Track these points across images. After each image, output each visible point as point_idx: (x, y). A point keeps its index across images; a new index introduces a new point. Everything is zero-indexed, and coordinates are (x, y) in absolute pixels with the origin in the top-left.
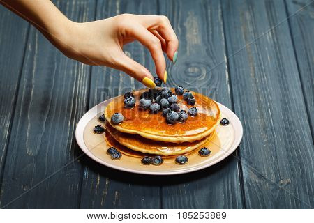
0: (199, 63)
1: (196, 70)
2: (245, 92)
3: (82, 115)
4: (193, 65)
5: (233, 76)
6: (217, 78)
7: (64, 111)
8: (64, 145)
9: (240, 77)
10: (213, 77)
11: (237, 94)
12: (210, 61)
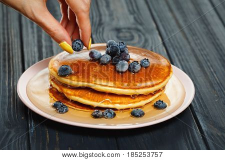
0: (129, 29)
1: (128, 35)
2: (181, 53)
4: (123, 30)
5: (166, 40)
6: (150, 41)
9: (174, 40)
10: (146, 41)
11: (174, 55)
12: (140, 27)
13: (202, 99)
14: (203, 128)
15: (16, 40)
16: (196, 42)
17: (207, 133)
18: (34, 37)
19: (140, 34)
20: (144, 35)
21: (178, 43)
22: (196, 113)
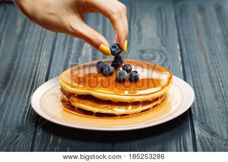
1: (151, 55)
2: (196, 70)
3: (42, 84)
4: (148, 51)
5: (185, 60)
6: (170, 61)
7: (24, 86)
8: (21, 112)
9: (192, 59)
10: (166, 60)
11: (189, 72)
12: (164, 49)
13: (203, 108)
14: (196, 133)
15: (45, 61)
16: (214, 61)
17: (199, 137)
18: (63, 58)
19: (163, 54)
20: (166, 55)
21: (196, 62)
22: (194, 120)
